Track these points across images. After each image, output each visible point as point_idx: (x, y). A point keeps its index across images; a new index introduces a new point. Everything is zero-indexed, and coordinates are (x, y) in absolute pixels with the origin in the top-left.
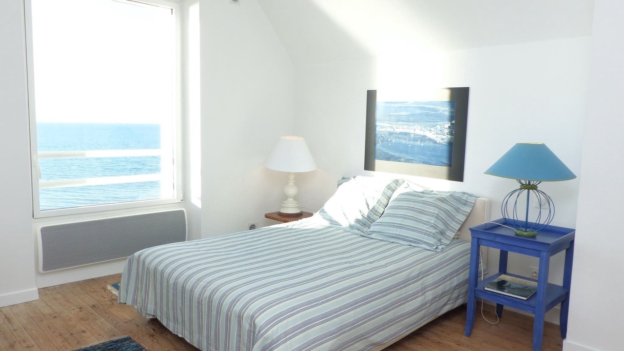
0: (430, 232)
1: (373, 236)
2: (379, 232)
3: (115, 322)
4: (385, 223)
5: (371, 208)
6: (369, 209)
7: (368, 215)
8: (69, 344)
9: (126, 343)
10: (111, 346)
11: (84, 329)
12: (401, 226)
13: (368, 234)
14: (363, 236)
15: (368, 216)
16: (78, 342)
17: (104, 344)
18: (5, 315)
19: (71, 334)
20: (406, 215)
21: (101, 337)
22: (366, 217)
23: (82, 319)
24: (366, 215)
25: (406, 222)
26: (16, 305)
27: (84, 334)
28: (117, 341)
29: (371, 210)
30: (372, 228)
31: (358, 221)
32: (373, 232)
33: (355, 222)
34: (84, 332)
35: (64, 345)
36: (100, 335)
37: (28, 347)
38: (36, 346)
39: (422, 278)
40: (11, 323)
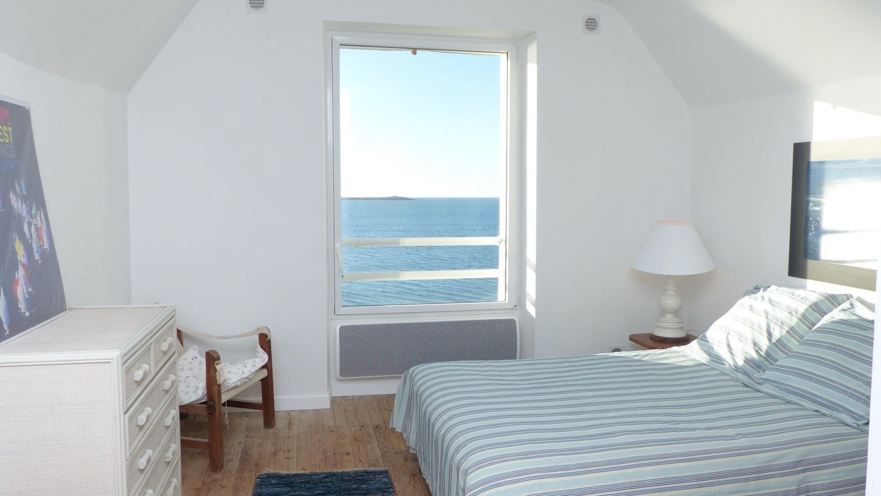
0: (860, 393)
1: (764, 388)
2: (774, 382)
3: (386, 449)
4: (786, 367)
5: (774, 341)
6: (770, 340)
7: (766, 351)
8: (326, 464)
9: (379, 476)
10: (362, 476)
11: (350, 450)
12: (809, 377)
13: (758, 383)
14: (746, 386)
15: (767, 353)
16: (335, 465)
17: (356, 472)
18: (290, 420)
19: (334, 454)
20: (823, 358)
21: (361, 463)
22: (763, 354)
23: (356, 439)
24: (764, 351)
25: (821, 371)
26: (306, 410)
27: (346, 457)
28: (371, 473)
29: (774, 344)
30: (768, 374)
31: (748, 361)
32: (767, 380)
33: (745, 361)
34: (348, 454)
35: (319, 465)
36: (361, 461)
37: (288, 458)
38: (295, 459)
39: (804, 471)
40: (289, 429)
